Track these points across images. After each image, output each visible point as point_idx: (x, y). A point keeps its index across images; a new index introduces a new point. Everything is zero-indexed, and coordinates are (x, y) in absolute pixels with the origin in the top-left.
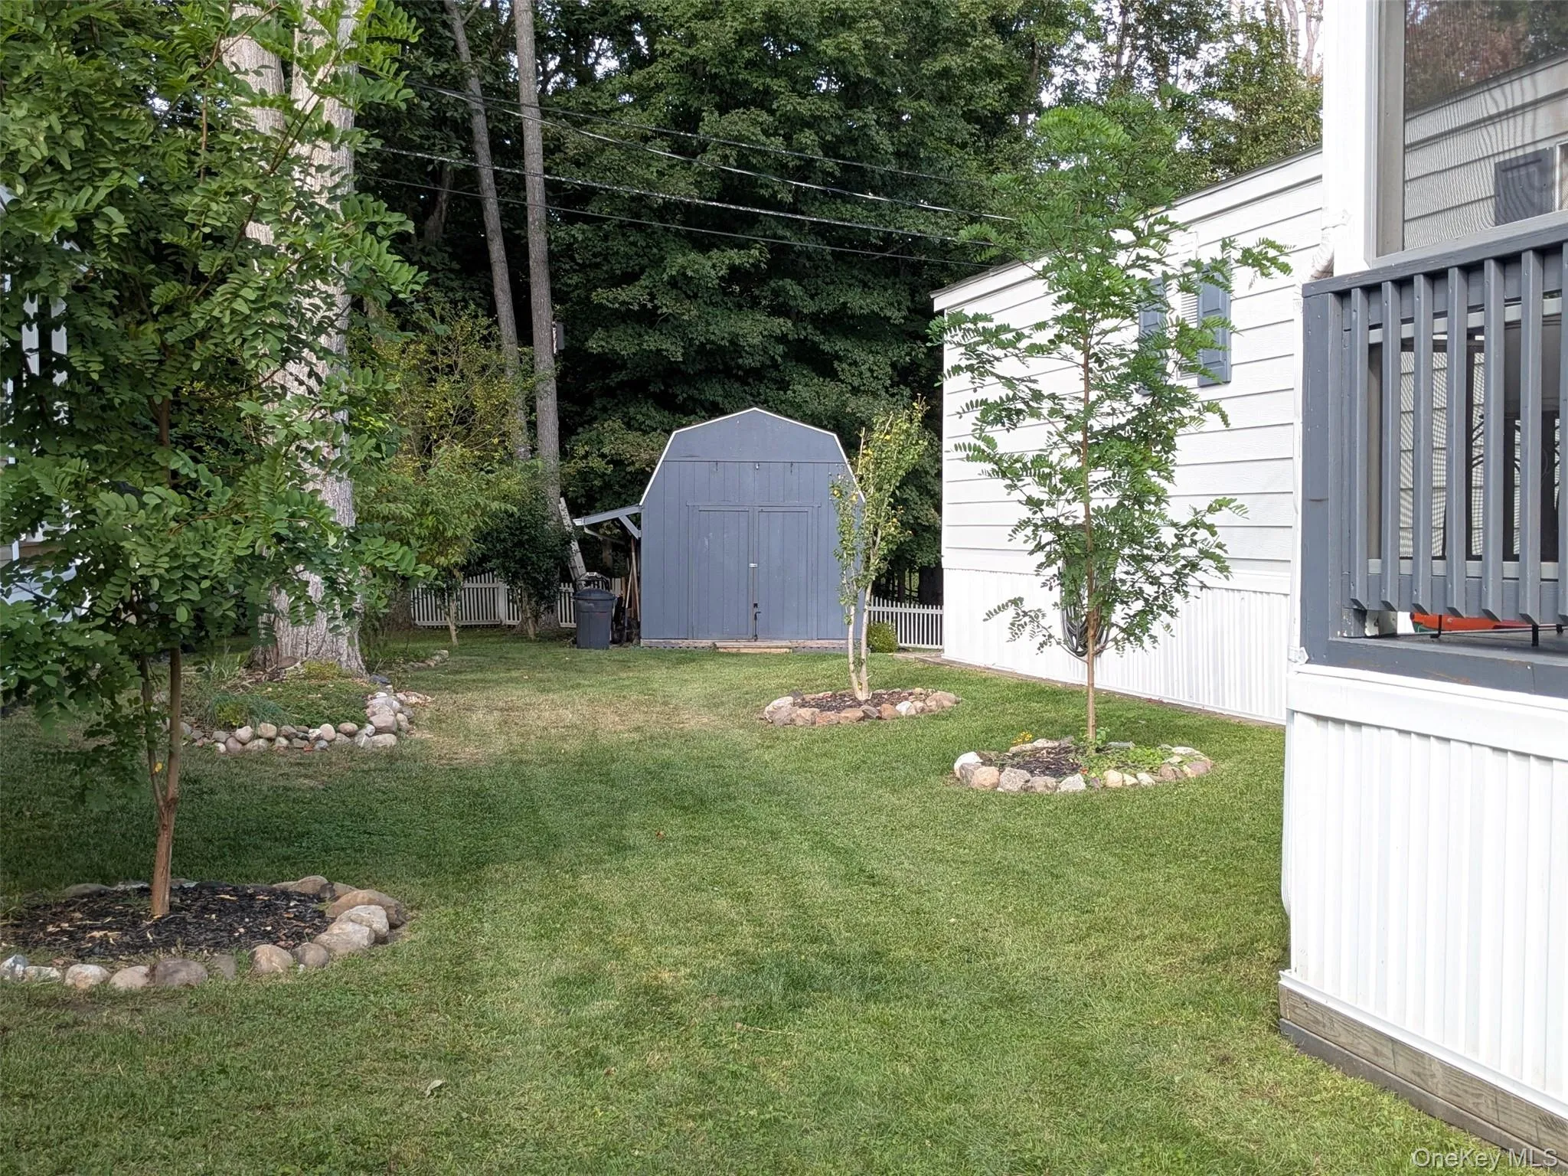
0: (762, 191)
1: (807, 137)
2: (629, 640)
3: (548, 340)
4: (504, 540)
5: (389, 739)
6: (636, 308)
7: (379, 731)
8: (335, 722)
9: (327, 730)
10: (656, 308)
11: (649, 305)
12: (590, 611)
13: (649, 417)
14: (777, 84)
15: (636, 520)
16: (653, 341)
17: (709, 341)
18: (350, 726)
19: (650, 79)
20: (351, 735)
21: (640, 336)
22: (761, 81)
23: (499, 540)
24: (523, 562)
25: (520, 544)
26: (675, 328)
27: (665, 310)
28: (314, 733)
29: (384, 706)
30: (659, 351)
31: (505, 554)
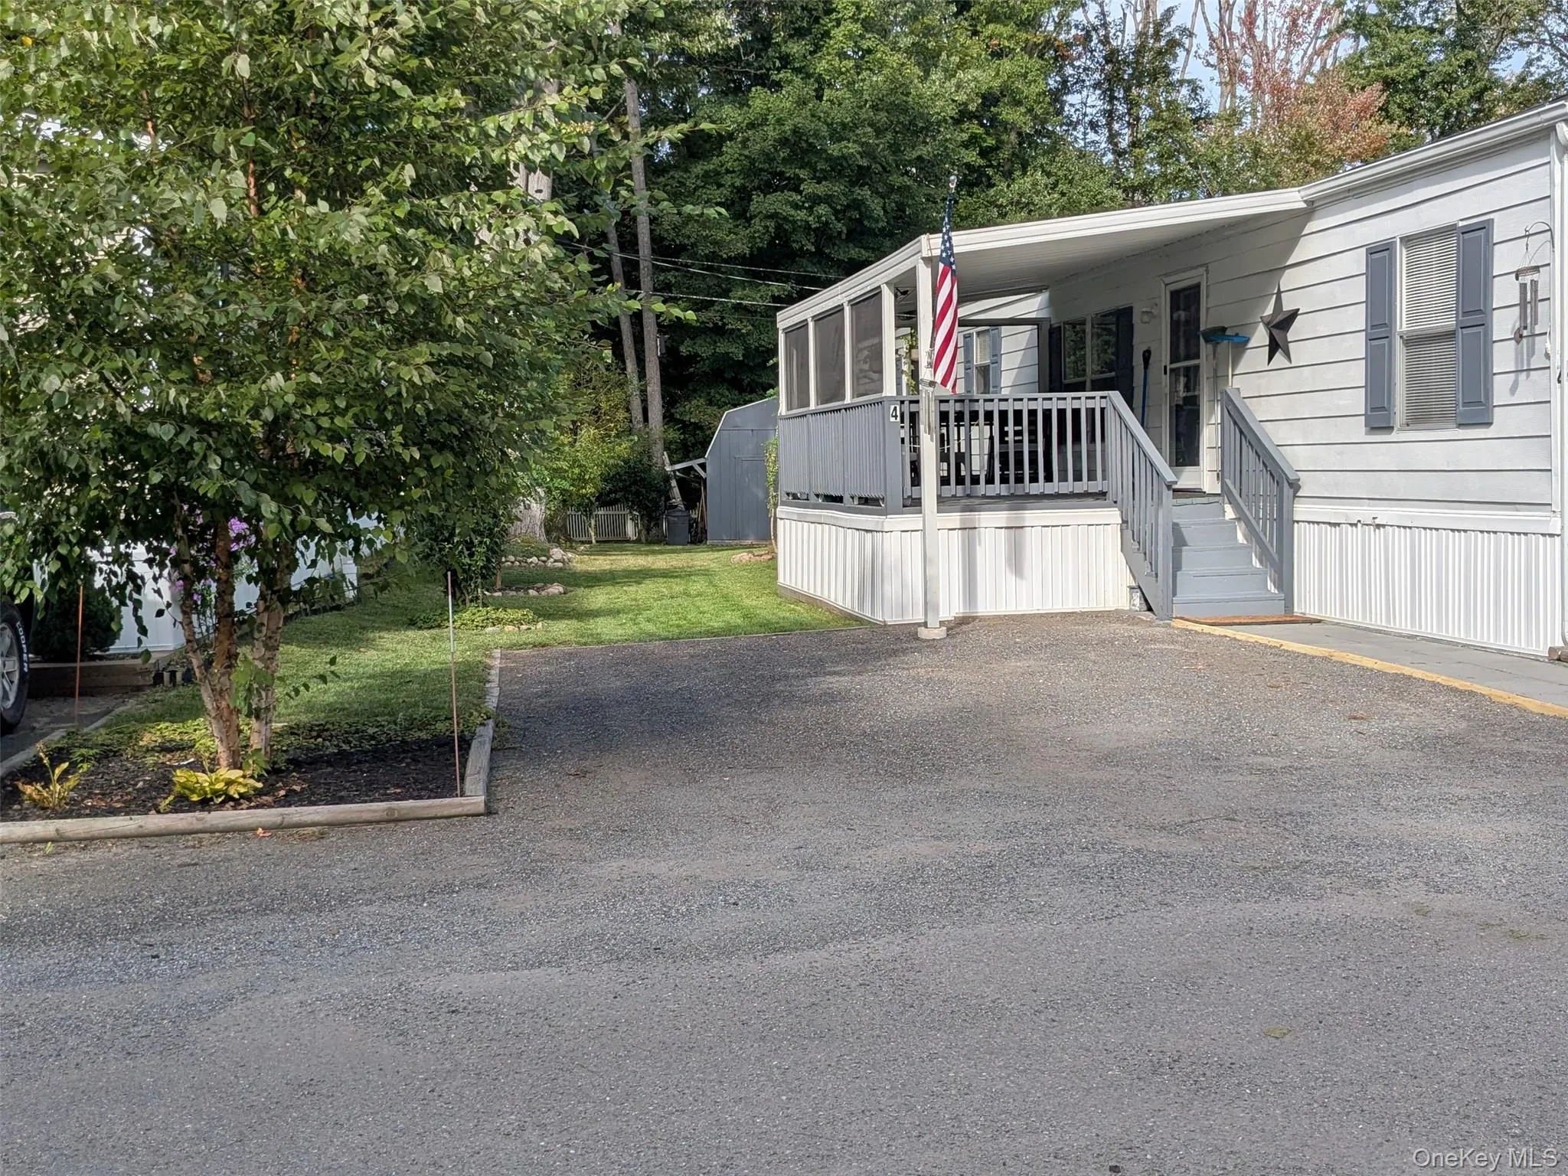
0: (794, 245)
1: (822, 209)
2: (701, 542)
3: (654, 348)
4: (625, 480)
5: (560, 565)
6: (711, 325)
7: (555, 561)
8: (538, 557)
9: (534, 559)
10: (724, 324)
11: (720, 323)
12: (675, 523)
13: (722, 395)
14: (803, 174)
15: (703, 466)
16: (722, 347)
17: (761, 346)
18: (544, 558)
19: (722, 166)
20: (544, 562)
21: (715, 342)
22: (792, 171)
23: (621, 481)
24: (637, 494)
25: (635, 483)
26: (738, 337)
27: (730, 326)
28: (529, 560)
29: (557, 553)
30: (728, 353)
31: (625, 489)
